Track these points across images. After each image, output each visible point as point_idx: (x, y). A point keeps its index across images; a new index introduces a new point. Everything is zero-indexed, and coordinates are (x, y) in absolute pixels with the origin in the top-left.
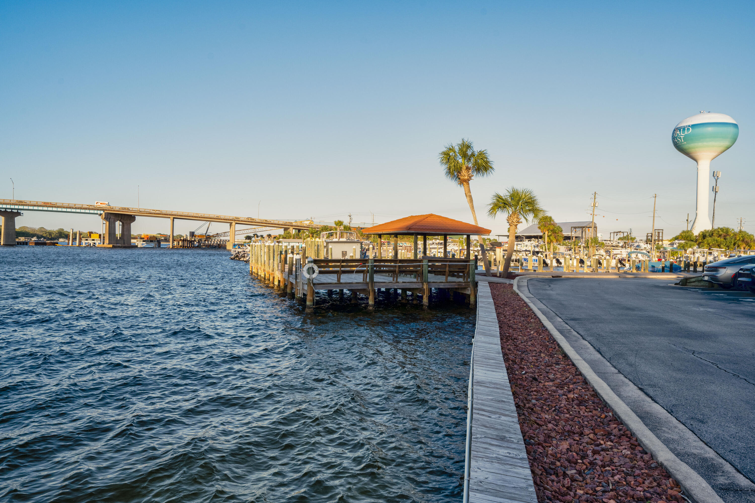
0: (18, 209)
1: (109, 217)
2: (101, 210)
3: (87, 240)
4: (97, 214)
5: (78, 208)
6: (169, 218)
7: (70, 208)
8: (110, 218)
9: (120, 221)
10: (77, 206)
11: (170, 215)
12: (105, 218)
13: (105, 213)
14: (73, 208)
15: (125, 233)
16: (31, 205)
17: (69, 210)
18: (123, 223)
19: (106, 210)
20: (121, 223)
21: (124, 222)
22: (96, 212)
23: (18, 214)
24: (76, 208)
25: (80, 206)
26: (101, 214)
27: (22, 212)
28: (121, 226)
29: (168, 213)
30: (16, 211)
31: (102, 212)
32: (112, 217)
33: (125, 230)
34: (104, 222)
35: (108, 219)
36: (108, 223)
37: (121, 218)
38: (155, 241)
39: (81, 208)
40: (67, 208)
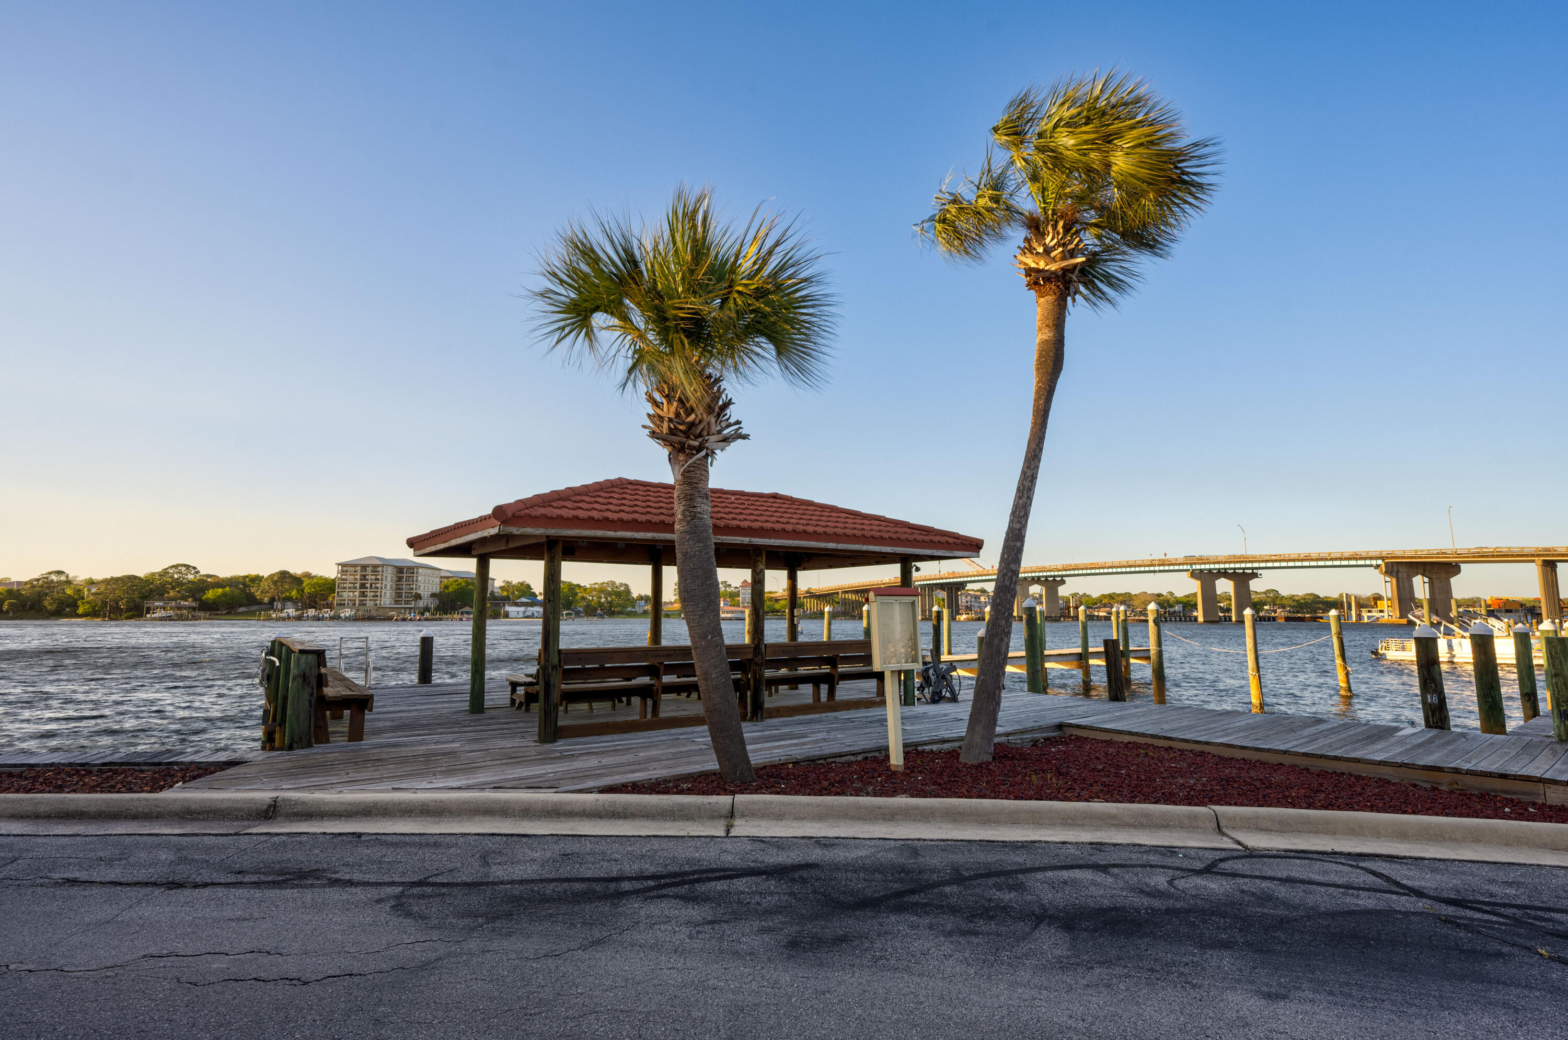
0: (1253, 569)
1: (1395, 569)
2: (1377, 558)
3: (1370, 611)
4: (1371, 566)
5: (1336, 559)
6: (1533, 561)
7: (1322, 560)
8: (1398, 572)
9: (1423, 575)
10: (1333, 556)
11: (1532, 555)
12: (1386, 572)
13: (1386, 564)
14: (1327, 560)
15: (1438, 597)
16: (1263, 561)
17: (1321, 563)
18: (1430, 579)
19: (1388, 558)
20: (1426, 580)
21: (1433, 577)
22: (1368, 562)
23: (1254, 576)
24: (1332, 559)
25: (1339, 555)
26: (1378, 566)
27: (1260, 572)
28: (1427, 585)
29: (1526, 552)
30: (1250, 571)
31: (1380, 562)
32: (1403, 571)
33: (1436, 591)
34: (1388, 579)
35: (1394, 574)
36: (1394, 580)
37: (1425, 570)
38: (1517, 611)
39: (1341, 559)
40: (1317, 560)
